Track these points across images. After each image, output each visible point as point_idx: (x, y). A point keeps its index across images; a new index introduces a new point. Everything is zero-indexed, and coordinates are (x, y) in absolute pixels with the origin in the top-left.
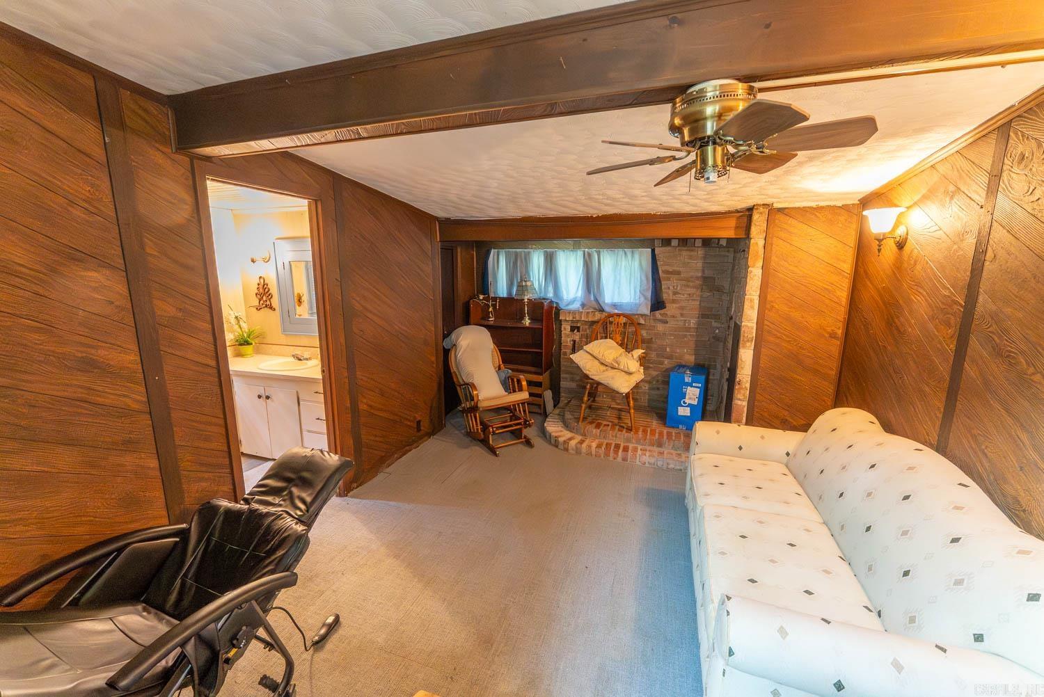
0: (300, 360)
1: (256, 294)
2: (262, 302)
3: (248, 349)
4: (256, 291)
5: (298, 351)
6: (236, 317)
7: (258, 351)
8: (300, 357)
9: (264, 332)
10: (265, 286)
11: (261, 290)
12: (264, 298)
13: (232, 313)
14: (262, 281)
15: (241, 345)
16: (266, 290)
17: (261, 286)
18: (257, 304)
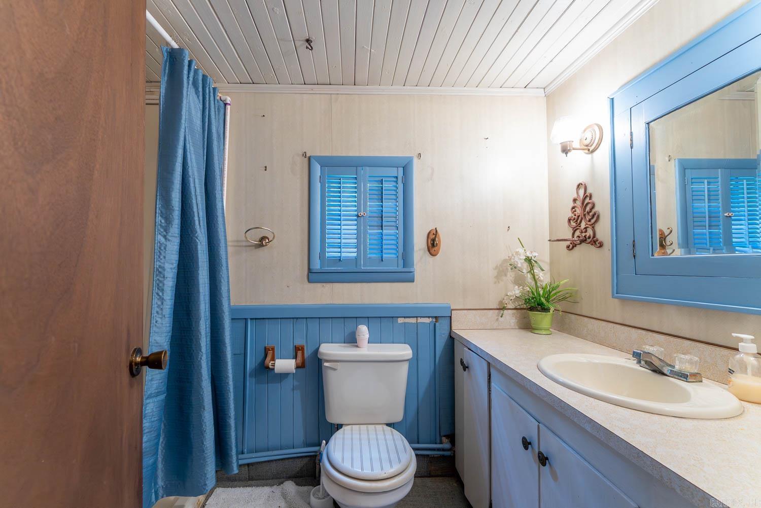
0: (658, 371)
1: (569, 220)
2: (578, 233)
3: (544, 320)
4: (570, 215)
5: (655, 347)
6: (529, 260)
7: (563, 326)
8: (657, 363)
9: (577, 292)
10: (587, 200)
11: (579, 211)
12: (583, 225)
13: (521, 251)
14: (582, 192)
15: (532, 309)
16: (588, 209)
17: (579, 203)
18: (570, 237)
